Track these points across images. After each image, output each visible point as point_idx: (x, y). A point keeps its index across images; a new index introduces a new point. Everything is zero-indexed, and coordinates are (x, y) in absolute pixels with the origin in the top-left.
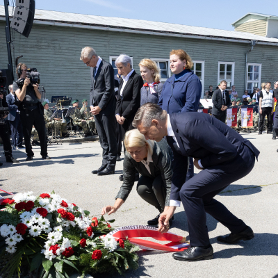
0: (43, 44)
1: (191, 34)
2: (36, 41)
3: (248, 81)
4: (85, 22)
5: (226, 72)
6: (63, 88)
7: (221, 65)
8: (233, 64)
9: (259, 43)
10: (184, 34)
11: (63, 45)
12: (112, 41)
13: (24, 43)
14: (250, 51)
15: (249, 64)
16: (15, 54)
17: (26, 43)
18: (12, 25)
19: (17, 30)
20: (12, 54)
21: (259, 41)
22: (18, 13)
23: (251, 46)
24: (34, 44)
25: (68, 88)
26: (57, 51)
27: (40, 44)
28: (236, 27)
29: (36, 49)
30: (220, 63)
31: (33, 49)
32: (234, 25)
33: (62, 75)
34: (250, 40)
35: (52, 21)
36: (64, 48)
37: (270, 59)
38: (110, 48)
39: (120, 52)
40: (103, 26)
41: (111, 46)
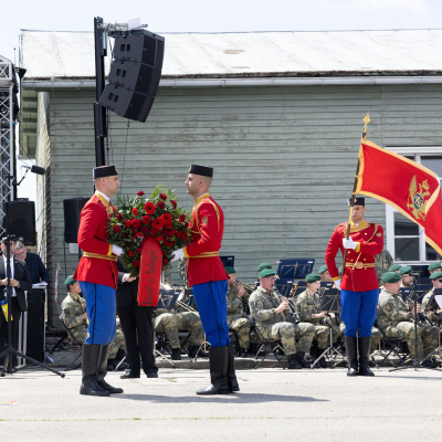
0: (198, 131)
2: (181, 125)
6: (247, 236)
11: (251, 130)
12: (393, 108)
13: (151, 132)
17: (158, 132)
24: (178, 132)
25: (262, 235)
26: (236, 144)
27: (192, 131)
29: (180, 145)
31: (173, 145)
33: (245, 202)
36: (255, 137)
38: (387, 127)
39: (417, 134)
40: (362, 74)
41: (389, 121)
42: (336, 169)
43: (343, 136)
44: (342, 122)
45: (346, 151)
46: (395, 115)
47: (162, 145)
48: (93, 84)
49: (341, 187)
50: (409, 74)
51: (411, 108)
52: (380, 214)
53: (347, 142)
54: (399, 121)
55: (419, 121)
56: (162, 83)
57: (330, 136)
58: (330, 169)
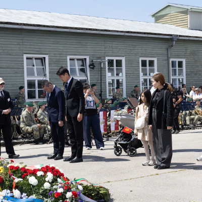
1: (109, 31)
3: (172, 77)
5: (148, 67)
7: (142, 61)
8: (155, 60)
9: (181, 38)
10: (102, 30)
12: (26, 38)
14: (172, 46)
15: (172, 60)
21: (180, 36)
23: (173, 41)
30: (141, 59)
34: (171, 35)
37: (193, 53)
38: (24, 46)
39: (35, 50)
40: (17, 24)
41: (25, 44)
42: (7, 62)
43: (9, 49)
44: (8, 43)
45: (10, 55)
46: (27, 41)
49: (8, 70)
50: (34, 25)
51: (32, 39)
52: (22, 80)
53: (10, 51)
54: (29, 44)
55: (35, 44)
57: (4, 48)
58: (5, 62)
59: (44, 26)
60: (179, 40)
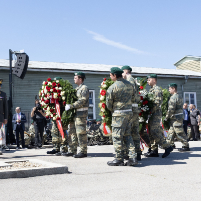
0: (32, 83)
4: (61, 68)
9: (191, 77)
14: (185, 83)
15: (185, 93)
16: (14, 90)
18: (14, 72)
19: (16, 75)
20: (12, 90)
21: (190, 76)
22: (18, 65)
23: (185, 80)
24: (27, 83)
27: (30, 83)
28: (177, 66)
29: (27, 87)
31: (25, 87)
32: (175, 65)
34: (184, 76)
35: (39, 68)
47: (22, 87)
48: (9, 69)
56: (28, 70)
59: (92, 71)
60: (190, 79)
